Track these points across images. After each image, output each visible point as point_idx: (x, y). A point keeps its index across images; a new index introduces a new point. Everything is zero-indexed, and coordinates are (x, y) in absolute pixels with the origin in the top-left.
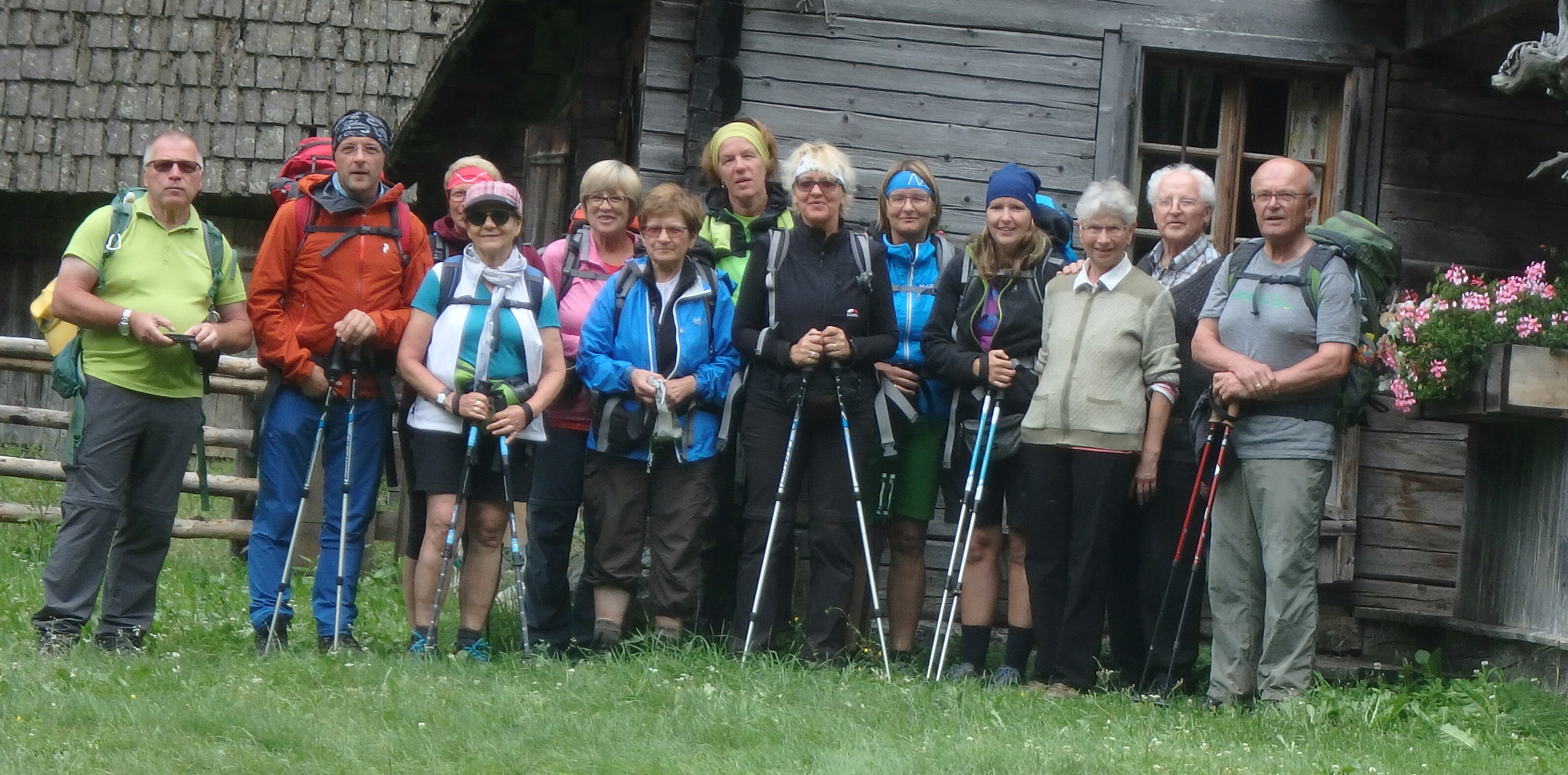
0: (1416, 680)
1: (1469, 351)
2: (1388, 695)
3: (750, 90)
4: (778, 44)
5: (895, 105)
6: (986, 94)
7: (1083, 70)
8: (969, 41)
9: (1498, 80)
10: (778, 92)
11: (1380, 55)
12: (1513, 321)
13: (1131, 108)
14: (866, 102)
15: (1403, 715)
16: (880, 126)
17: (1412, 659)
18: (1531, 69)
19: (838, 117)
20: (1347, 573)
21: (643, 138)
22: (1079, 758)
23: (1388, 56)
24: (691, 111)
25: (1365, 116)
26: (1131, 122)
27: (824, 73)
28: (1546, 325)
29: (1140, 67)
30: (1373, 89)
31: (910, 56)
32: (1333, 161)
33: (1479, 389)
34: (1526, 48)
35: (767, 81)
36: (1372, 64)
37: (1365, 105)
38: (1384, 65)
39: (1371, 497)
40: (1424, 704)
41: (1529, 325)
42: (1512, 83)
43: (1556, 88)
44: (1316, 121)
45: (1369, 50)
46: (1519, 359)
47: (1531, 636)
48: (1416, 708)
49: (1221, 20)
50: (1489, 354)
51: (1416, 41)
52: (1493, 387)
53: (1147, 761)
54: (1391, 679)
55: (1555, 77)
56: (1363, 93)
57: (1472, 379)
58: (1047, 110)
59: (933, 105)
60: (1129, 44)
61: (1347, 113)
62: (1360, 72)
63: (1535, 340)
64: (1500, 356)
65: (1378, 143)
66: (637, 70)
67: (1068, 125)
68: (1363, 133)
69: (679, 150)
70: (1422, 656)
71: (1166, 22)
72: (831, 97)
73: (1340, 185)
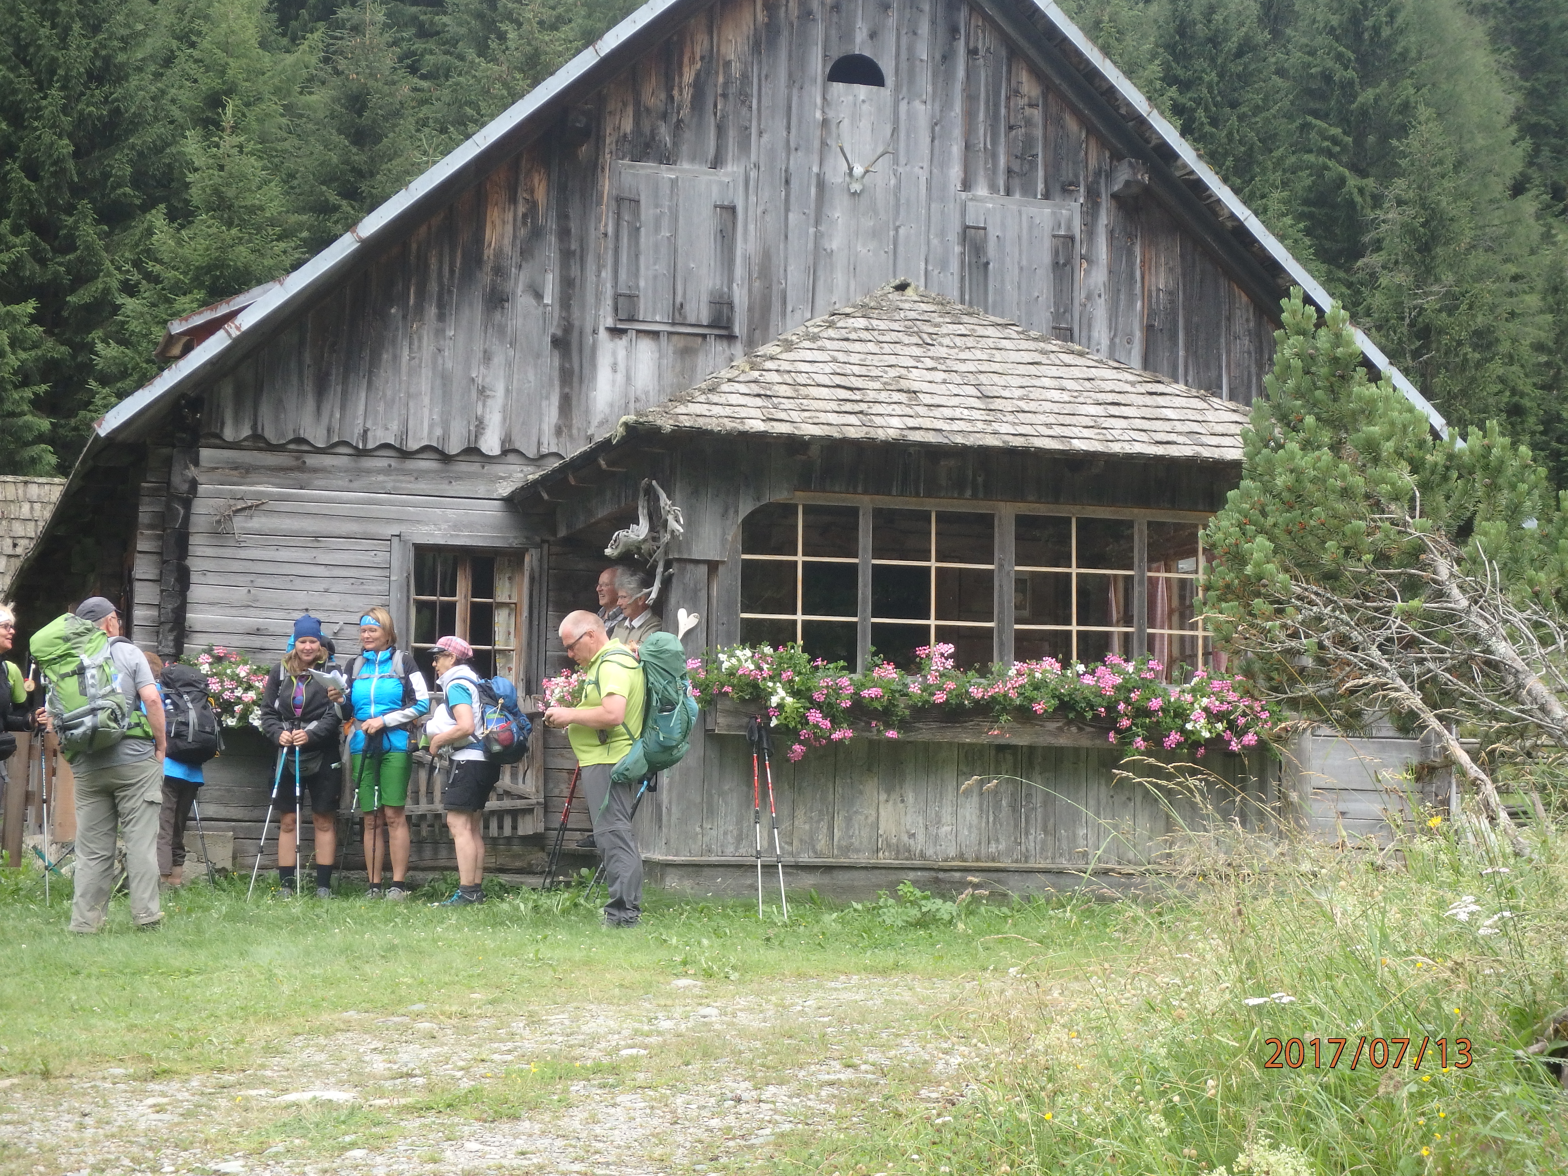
0: (582, 884)
2: (566, 895)
3: (194, 578)
4: (210, 551)
5: (277, 582)
6: (327, 574)
7: (381, 558)
8: (316, 545)
9: (608, 551)
10: (211, 579)
11: (543, 541)
13: (408, 577)
14: (261, 581)
15: (576, 905)
16: (269, 594)
17: (579, 874)
18: (625, 544)
19: (245, 590)
20: (541, 828)
22: (396, 942)
23: (547, 542)
24: (162, 591)
25: (537, 575)
26: (408, 585)
27: (236, 566)
29: (412, 555)
30: (541, 560)
31: (284, 554)
32: (521, 601)
34: (622, 533)
35: (204, 572)
36: (539, 546)
37: (537, 570)
38: (546, 546)
39: (551, 785)
40: (587, 898)
42: (616, 553)
43: (639, 553)
44: (510, 578)
45: (538, 539)
48: (582, 901)
49: (456, 526)
51: (562, 533)
53: (435, 941)
54: (568, 885)
55: (639, 549)
56: (535, 563)
58: (361, 581)
59: (297, 581)
60: (405, 542)
61: (527, 574)
62: (533, 551)
65: (545, 589)
66: (130, 570)
67: (374, 588)
68: (536, 584)
69: (156, 613)
70: (584, 871)
71: (424, 529)
72: (240, 579)
73: (525, 613)
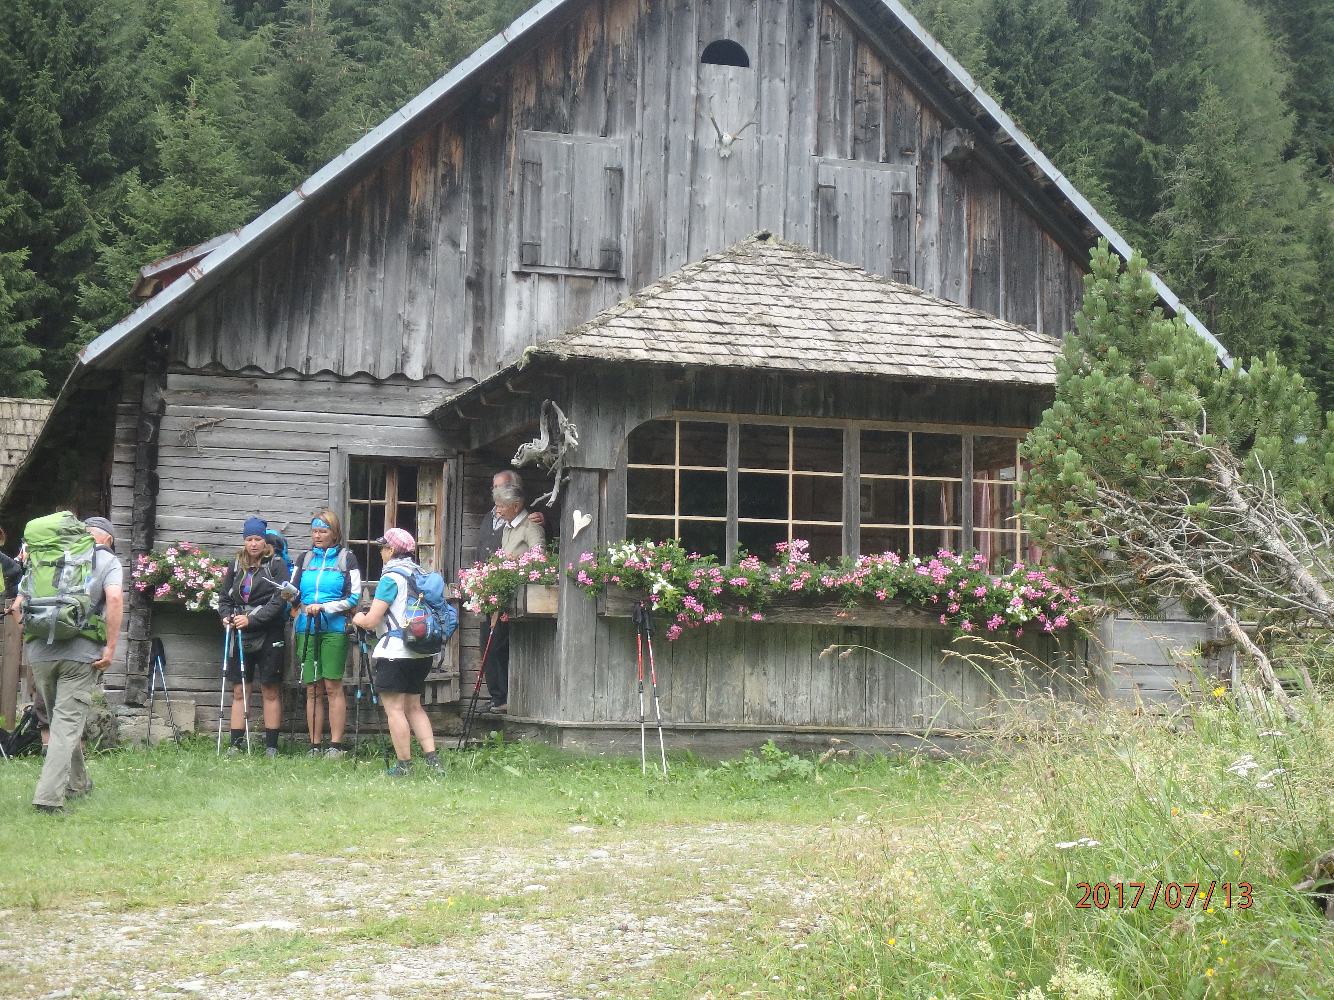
0: (491, 745)
1: (507, 589)
2: (478, 754)
3: (162, 484)
4: (175, 462)
5: (233, 488)
6: (276, 481)
7: (320, 467)
8: (266, 456)
9: (514, 461)
10: (177, 485)
11: (459, 453)
12: (527, 573)
13: (344, 483)
14: (220, 487)
15: (487, 763)
16: (226, 498)
17: (489, 736)
18: (529, 455)
19: (206, 494)
20: (457, 697)
21: (113, 509)
22: (334, 794)
23: (463, 453)
24: (135, 495)
25: (454, 482)
26: (344, 490)
27: (198, 474)
28: (543, 574)
29: (347, 464)
30: (457, 469)
31: (239, 464)
32: (440, 504)
33: (513, 606)
34: (526, 446)
35: (171, 480)
36: (455, 457)
37: (454, 477)
38: (461, 457)
39: (466, 661)
40: (496, 758)
41: (535, 575)
42: (521, 462)
43: (541, 463)
44: (431, 485)
45: (454, 451)
46: (531, 591)
47: (544, 721)
48: (492, 759)
49: (385, 440)
50: (516, 589)
51: (475, 446)
52: (520, 605)
53: (366, 793)
54: (480, 745)
55: (541, 459)
56: (453, 472)
57: (509, 602)
58: (304, 486)
59: (250, 486)
60: (342, 453)
61: (445, 481)
62: (450, 461)
63: (538, 582)
64: (522, 590)
65: (460, 494)
66: (109, 477)
67: (316, 493)
68: (453, 490)
69: (130, 514)
70: (494, 733)
71: (358, 442)
72: (201, 486)
73: (444, 514)
